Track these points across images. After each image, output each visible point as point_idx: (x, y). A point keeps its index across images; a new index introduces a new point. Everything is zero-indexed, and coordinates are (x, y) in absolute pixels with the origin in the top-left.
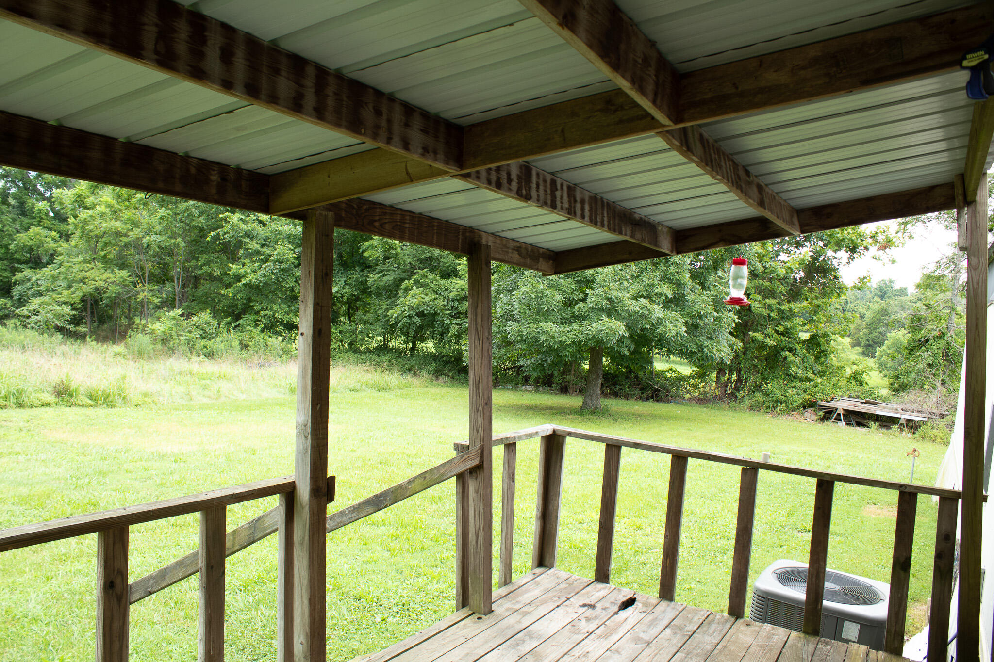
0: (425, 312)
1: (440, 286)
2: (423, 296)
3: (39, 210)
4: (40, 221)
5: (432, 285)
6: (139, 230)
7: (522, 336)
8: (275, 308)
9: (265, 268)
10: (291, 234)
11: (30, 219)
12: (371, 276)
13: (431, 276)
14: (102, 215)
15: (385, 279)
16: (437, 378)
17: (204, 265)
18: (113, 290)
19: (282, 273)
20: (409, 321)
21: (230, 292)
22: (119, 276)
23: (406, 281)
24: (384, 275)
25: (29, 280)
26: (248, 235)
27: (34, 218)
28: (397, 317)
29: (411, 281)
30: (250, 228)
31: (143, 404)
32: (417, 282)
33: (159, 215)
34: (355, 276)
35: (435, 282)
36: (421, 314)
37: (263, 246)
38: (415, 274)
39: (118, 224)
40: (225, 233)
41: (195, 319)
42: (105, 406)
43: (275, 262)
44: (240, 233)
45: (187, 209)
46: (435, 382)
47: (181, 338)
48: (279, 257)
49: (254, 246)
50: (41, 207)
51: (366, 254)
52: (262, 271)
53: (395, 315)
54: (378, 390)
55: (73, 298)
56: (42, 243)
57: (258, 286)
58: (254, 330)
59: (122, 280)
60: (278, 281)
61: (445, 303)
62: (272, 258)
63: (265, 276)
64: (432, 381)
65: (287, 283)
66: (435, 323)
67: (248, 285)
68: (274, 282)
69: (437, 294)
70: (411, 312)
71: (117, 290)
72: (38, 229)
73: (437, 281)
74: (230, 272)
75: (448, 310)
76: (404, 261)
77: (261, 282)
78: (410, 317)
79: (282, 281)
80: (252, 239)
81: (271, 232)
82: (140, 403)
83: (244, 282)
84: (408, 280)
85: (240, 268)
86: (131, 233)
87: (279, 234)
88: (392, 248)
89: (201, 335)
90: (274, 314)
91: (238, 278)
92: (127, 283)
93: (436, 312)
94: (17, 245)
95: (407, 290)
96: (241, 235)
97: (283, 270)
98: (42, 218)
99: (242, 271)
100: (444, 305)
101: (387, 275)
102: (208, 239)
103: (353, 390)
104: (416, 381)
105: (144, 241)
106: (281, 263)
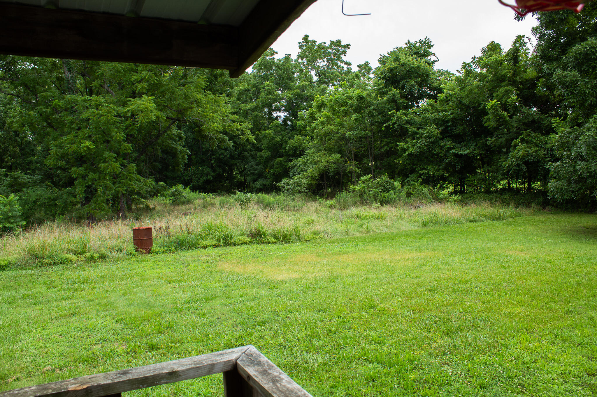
0: (530, 161)
1: (541, 141)
2: (527, 149)
3: (299, 125)
4: (300, 132)
5: (535, 141)
6: (344, 129)
7: (591, 172)
8: (428, 168)
9: (420, 143)
10: (436, 118)
11: (296, 131)
12: (489, 139)
13: (533, 134)
14: (322, 122)
15: (500, 140)
16: (544, 208)
17: (385, 145)
18: (332, 167)
19: (431, 145)
20: (517, 168)
21: (400, 161)
22: (335, 157)
23: (515, 140)
24: (499, 138)
25: (296, 165)
26: (408, 122)
27: (298, 130)
28: (509, 166)
29: (519, 140)
30: (409, 118)
31: (311, 240)
32: (522, 141)
33: (353, 118)
34: (481, 141)
35: (536, 139)
36: (526, 163)
37: (418, 129)
38: (522, 134)
39: (332, 127)
40: (394, 124)
41: (378, 179)
42: (284, 242)
43: (426, 138)
44: (402, 122)
45: (370, 112)
46: (542, 211)
47: (371, 192)
48: (428, 134)
49: (413, 129)
50: (300, 124)
51: (486, 125)
52: (418, 145)
53: (507, 165)
54: (493, 220)
55: (314, 174)
56: (302, 144)
57: (416, 155)
58: (416, 184)
59: (336, 160)
60: (430, 150)
61: (545, 153)
62: (424, 136)
63: (420, 148)
64: (539, 210)
65: (435, 151)
66: (538, 168)
67: (410, 155)
68: (427, 151)
69: (539, 146)
70: (519, 162)
71: (334, 167)
72: (299, 136)
73: (538, 137)
74: (398, 148)
75: (548, 157)
76: (512, 126)
77: (418, 152)
78: (518, 165)
79: (432, 150)
80: (411, 125)
81: (423, 119)
82: (310, 239)
83: (407, 153)
84: (516, 139)
85: (404, 145)
86: (340, 131)
87: (428, 120)
88: (502, 118)
89: (382, 190)
90: (428, 172)
91: (404, 150)
92: (340, 161)
93: (538, 160)
94: (289, 147)
95: (516, 146)
96: (403, 123)
97: (432, 142)
98: (301, 130)
99: (405, 146)
100: (544, 154)
101: (501, 137)
102: (383, 129)
103: (473, 221)
104: (527, 211)
105: (347, 135)
106: (430, 138)
